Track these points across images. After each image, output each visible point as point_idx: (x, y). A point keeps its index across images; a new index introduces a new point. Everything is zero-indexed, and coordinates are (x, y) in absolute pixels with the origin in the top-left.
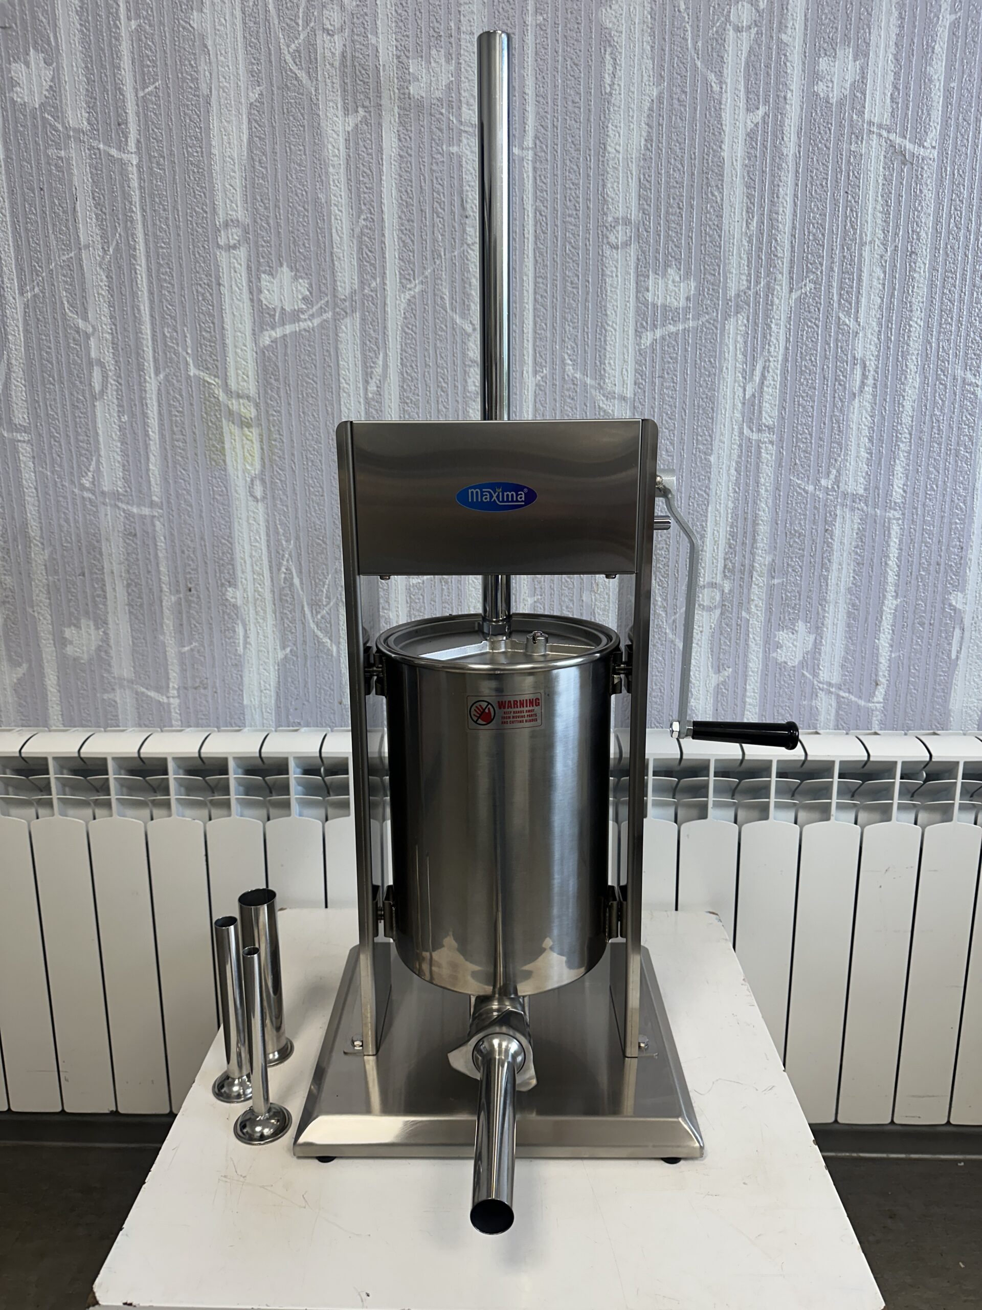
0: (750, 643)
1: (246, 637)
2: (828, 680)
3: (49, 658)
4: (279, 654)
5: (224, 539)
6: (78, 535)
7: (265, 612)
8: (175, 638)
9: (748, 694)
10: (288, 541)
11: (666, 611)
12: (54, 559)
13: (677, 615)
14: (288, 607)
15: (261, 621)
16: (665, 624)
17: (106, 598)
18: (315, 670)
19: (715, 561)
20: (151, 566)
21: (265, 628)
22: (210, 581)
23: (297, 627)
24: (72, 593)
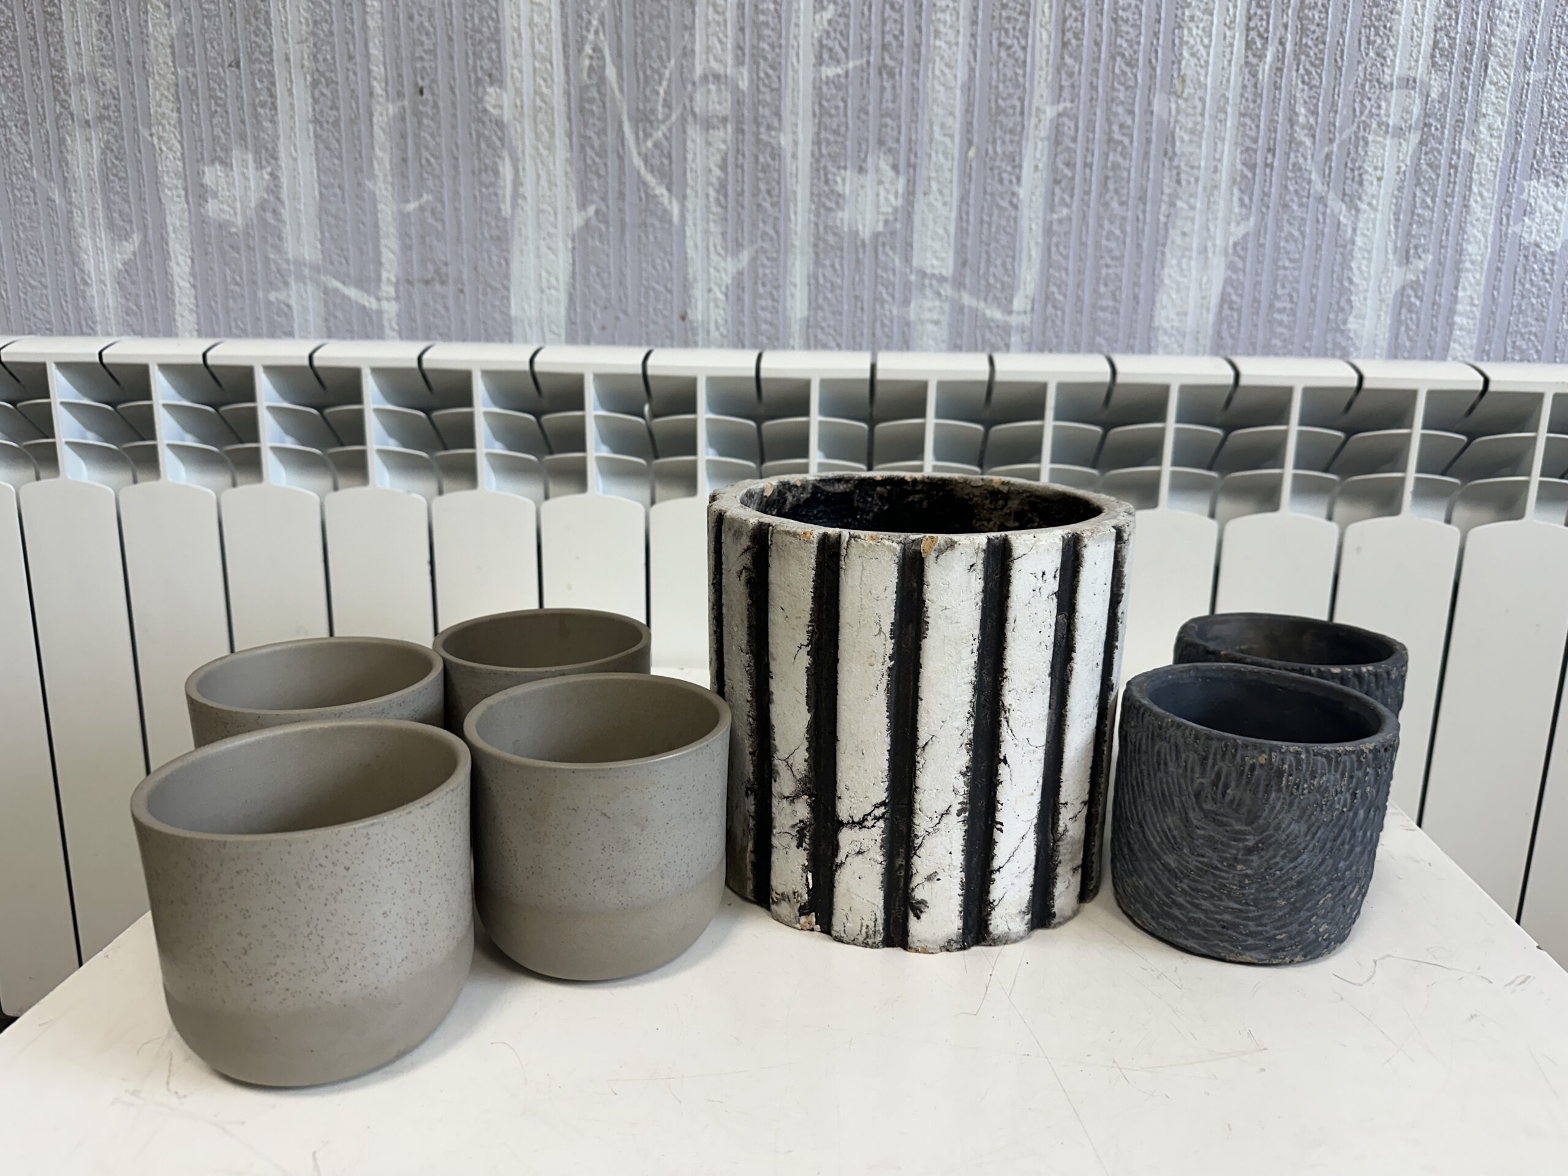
0: (1472, 203)
1: (517, 183)
3: (178, 223)
4: (575, 217)
7: (552, 134)
8: (392, 184)
9: (1460, 307)
11: (1314, 136)
12: (188, 35)
13: (1335, 146)
14: (594, 125)
15: (544, 152)
16: (1309, 161)
17: (276, 109)
18: (639, 250)
19: (1416, 33)
20: (354, 45)
21: (551, 167)
22: (457, 75)
23: (609, 164)
24: (216, 98)
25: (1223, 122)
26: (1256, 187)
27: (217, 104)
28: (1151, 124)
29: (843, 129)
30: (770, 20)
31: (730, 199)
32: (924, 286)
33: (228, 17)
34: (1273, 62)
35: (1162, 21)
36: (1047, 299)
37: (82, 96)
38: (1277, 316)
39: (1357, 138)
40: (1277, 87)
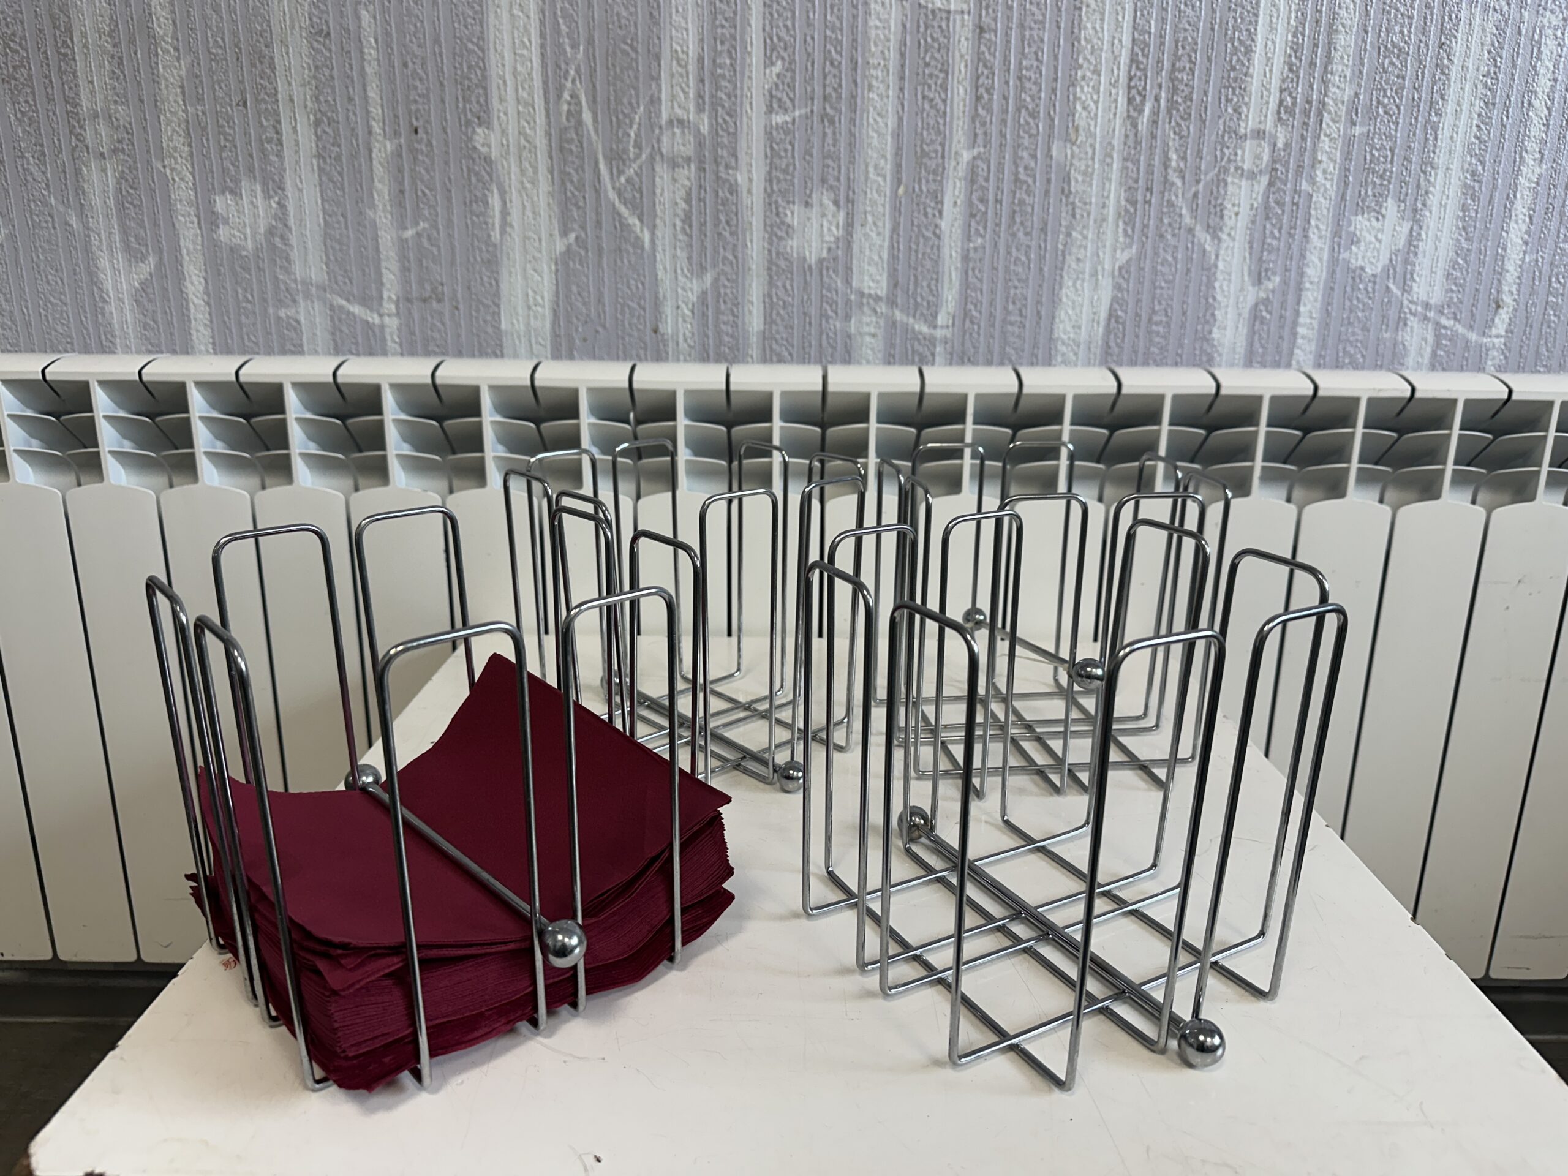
0: (1311, 234)
1: (505, 213)
2: (1425, 299)
3: (191, 247)
4: (558, 243)
5: (472, 43)
6: (235, 34)
7: (535, 170)
8: (392, 214)
9: (1301, 320)
10: (575, 46)
11: (1183, 178)
12: (197, 76)
13: (1201, 186)
14: (573, 163)
15: (528, 186)
16: (1180, 199)
17: (282, 145)
18: (615, 272)
19: (1265, 93)
20: (354, 88)
21: (535, 199)
22: (448, 117)
23: (587, 196)
24: (225, 134)
25: (1110, 165)
26: (1137, 220)
27: (226, 140)
28: (1051, 166)
29: (791, 168)
30: (727, 74)
31: (694, 228)
32: (862, 303)
33: (235, 60)
34: (1149, 116)
35: (1059, 80)
36: (965, 315)
37: (96, 129)
38: (1154, 328)
39: (1218, 180)
40: (1153, 136)
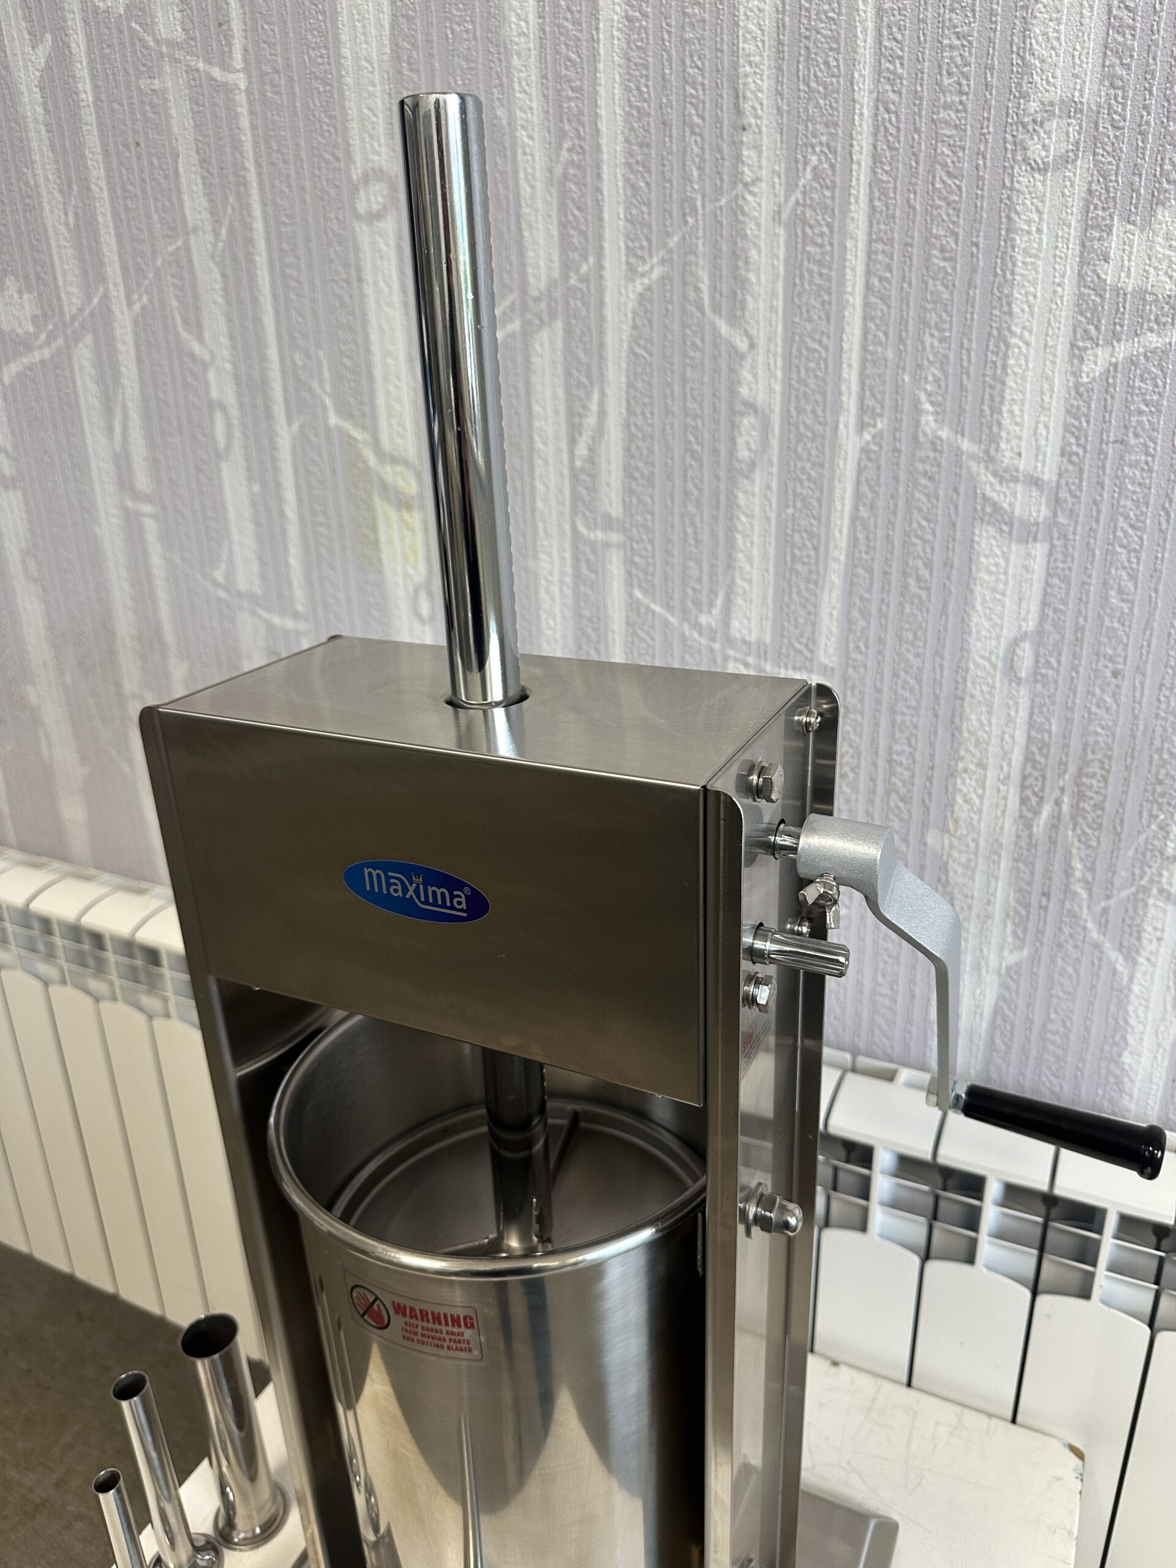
11: (1090, 890)
13: (1113, 902)
16: (1085, 911)
25: (997, 863)
26: (1030, 924)
34: (1048, 820)
35: (936, 769)
38: (1049, 1035)
39: (1136, 899)
40: (1053, 841)
